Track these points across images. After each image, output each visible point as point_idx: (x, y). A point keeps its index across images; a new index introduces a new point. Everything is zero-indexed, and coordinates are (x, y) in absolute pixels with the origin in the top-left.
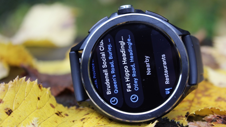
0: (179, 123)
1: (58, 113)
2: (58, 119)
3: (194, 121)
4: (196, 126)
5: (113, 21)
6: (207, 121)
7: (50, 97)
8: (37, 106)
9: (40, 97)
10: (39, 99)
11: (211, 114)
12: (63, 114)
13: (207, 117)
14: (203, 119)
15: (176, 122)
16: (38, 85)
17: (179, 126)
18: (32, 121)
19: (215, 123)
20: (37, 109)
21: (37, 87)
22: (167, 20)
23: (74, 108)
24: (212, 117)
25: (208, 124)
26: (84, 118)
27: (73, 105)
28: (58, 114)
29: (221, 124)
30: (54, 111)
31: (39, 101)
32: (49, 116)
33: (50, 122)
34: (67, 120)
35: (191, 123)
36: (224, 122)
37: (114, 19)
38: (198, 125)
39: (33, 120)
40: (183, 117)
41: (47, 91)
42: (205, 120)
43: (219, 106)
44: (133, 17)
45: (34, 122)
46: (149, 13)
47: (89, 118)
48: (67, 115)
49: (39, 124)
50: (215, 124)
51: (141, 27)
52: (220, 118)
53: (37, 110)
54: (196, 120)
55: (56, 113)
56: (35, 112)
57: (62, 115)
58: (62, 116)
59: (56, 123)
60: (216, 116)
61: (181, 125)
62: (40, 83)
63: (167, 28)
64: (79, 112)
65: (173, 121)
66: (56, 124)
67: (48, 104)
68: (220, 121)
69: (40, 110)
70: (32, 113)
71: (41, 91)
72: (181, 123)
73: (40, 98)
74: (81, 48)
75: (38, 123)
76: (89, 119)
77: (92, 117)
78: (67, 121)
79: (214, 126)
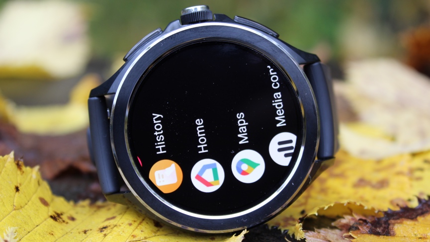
0: (287, 233)
1: (56, 215)
2: (55, 227)
3: (316, 229)
4: (320, 238)
5: (172, 39)
6: (340, 228)
7: (39, 184)
8: (15, 204)
9: (19, 185)
10: (17, 189)
11: (347, 214)
12: (64, 217)
13: (340, 222)
14: (333, 224)
15: (282, 231)
16: (16, 162)
17: (287, 240)
18: (5, 235)
19: (356, 232)
20: (15, 209)
21: (14, 166)
22: (276, 34)
23: (86, 203)
24: (349, 220)
25: (342, 234)
26: (105, 226)
27: (84, 198)
28: (56, 217)
29: (367, 235)
30: (48, 212)
31: (17, 193)
32: (38, 223)
33: (39, 234)
34: (73, 229)
35: (311, 233)
36: (372, 230)
37: (175, 34)
38: (323, 236)
39: (6, 233)
40: (294, 220)
41: (33, 173)
42: (337, 226)
43: (362, 198)
44: (211, 29)
45: (8, 236)
46: (242, 20)
47: (116, 226)
48: (73, 219)
49: (18, 239)
50: (355, 234)
51: (226, 48)
52: (365, 223)
53: (14, 211)
54: (319, 227)
55: (51, 217)
56: (9, 215)
57: (64, 219)
58: (64, 221)
59: (52, 236)
60: (357, 217)
61: (291, 237)
62: (19, 159)
63: (276, 51)
64: (95, 211)
65: (275, 228)
66: (52, 238)
67: (35, 199)
68: (364, 229)
69: (21, 210)
70: (4, 218)
71: (22, 174)
72: (290, 233)
73: (19, 189)
74: (111, 91)
75: (15, 238)
76: (115, 228)
77: (121, 224)
78: (72, 231)
79: (353, 238)
